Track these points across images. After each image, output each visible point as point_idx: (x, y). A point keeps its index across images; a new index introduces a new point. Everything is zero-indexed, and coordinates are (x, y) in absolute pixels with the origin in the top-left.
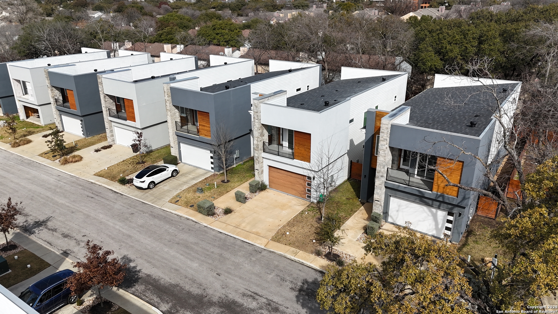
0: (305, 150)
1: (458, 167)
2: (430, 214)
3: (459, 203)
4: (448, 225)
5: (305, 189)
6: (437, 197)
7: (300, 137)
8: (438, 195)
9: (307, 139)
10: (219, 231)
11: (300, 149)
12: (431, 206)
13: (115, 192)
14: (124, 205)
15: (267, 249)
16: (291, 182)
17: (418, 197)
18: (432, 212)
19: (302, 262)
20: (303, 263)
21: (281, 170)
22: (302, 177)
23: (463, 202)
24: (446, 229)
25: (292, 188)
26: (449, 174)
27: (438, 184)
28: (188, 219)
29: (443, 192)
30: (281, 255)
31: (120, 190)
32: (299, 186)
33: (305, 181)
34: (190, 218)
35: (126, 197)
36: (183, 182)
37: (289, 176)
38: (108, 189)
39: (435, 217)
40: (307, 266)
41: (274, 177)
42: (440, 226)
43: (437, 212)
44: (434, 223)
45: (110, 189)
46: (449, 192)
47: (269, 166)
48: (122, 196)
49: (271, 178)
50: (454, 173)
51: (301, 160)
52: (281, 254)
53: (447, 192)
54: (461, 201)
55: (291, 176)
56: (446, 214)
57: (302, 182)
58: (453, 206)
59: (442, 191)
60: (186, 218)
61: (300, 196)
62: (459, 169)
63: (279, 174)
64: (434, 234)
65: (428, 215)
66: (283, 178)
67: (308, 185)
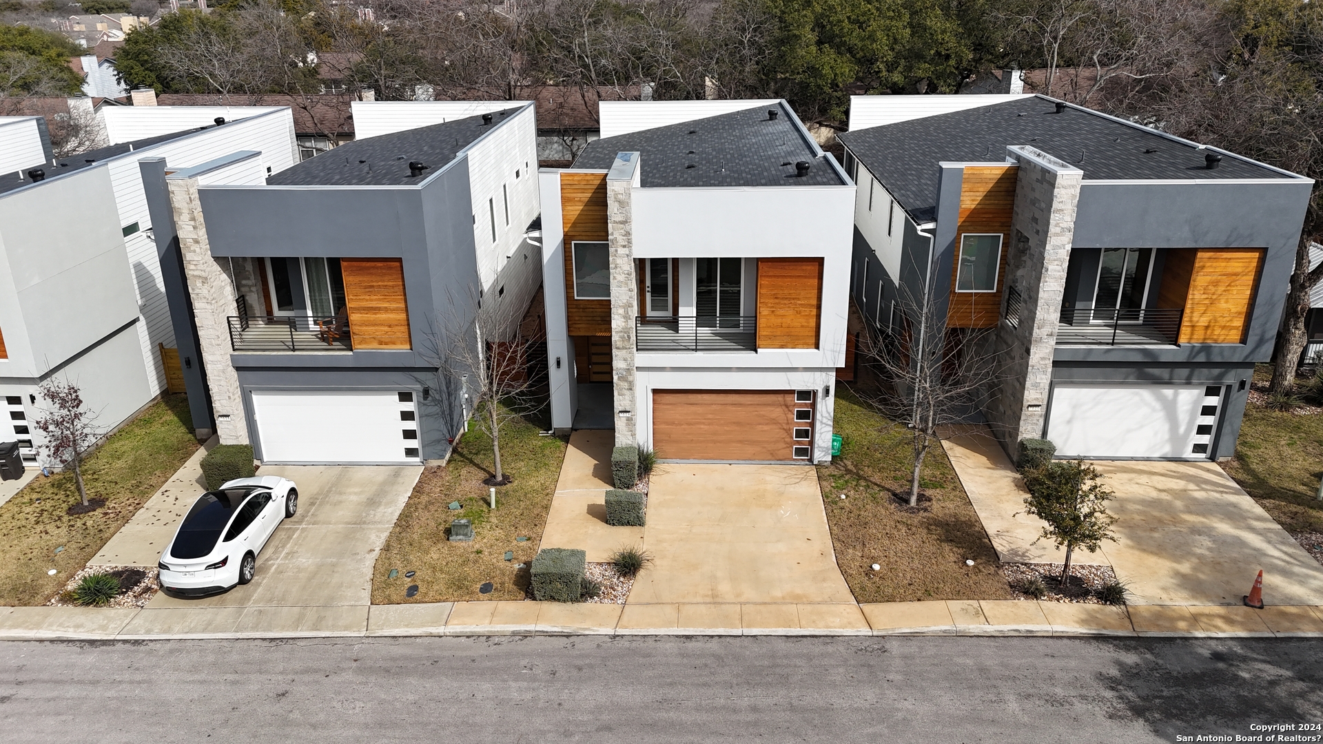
0: (799, 313)
1: (1246, 264)
2: (1157, 405)
3: (1247, 357)
4: (1203, 420)
5: (788, 431)
6: (1194, 354)
7: (778, 277)
8: (1196, 350)
9: (805, 277)
10: (677, 636)
11: (781, 312)
12: (1169, 383)
13: (92, 642)
14: (197, 677)
15: (890, 632)
16: (738, 424)
17: (1134, 370)
18: (1162, 399)
19: (1028, 631)
20: (1032, 631)
21: (699, 396)
22: (780, 398)
23: (1258, 350)
24: (1198, 433)
25: (740, 442)
26: (1223, 289)
27: (1191, 321)
28: (525, 635)
29: (1205, 339)
30: (946, 637)
31: (103, 628)
32: (766, 428)
33: (787, 406)
34: (531, 627)
35: (168, 646)
36: (349, 523)
37: (730, 408)
38: (41, 641)
39: (1170, 409)
40: (1047, 637)
41: (673, 423)
42: (1182, 430)
43: (1176, 395)
44: (1166, 427)
45: (52, 641)
46: (1219, 335)
47: (655, 391)
48: (142, 648)
49: (663, 426)
50: (1237, 283)
51: (782, 347)
52: (945, 631)
53: (1215, 337)
54: (1252, 352)
55: (741, 405)
56: (1199, 394)
57: (777, 413)
58: (1223, 370)
59: (1202, 337)
60: (514, 634)
61: (770, 457)
62: (1250, 269)
63: (693, 408)
64: (1166, 454)
65: (1154, 410)
66: (710, 416)
67: (802, 415)
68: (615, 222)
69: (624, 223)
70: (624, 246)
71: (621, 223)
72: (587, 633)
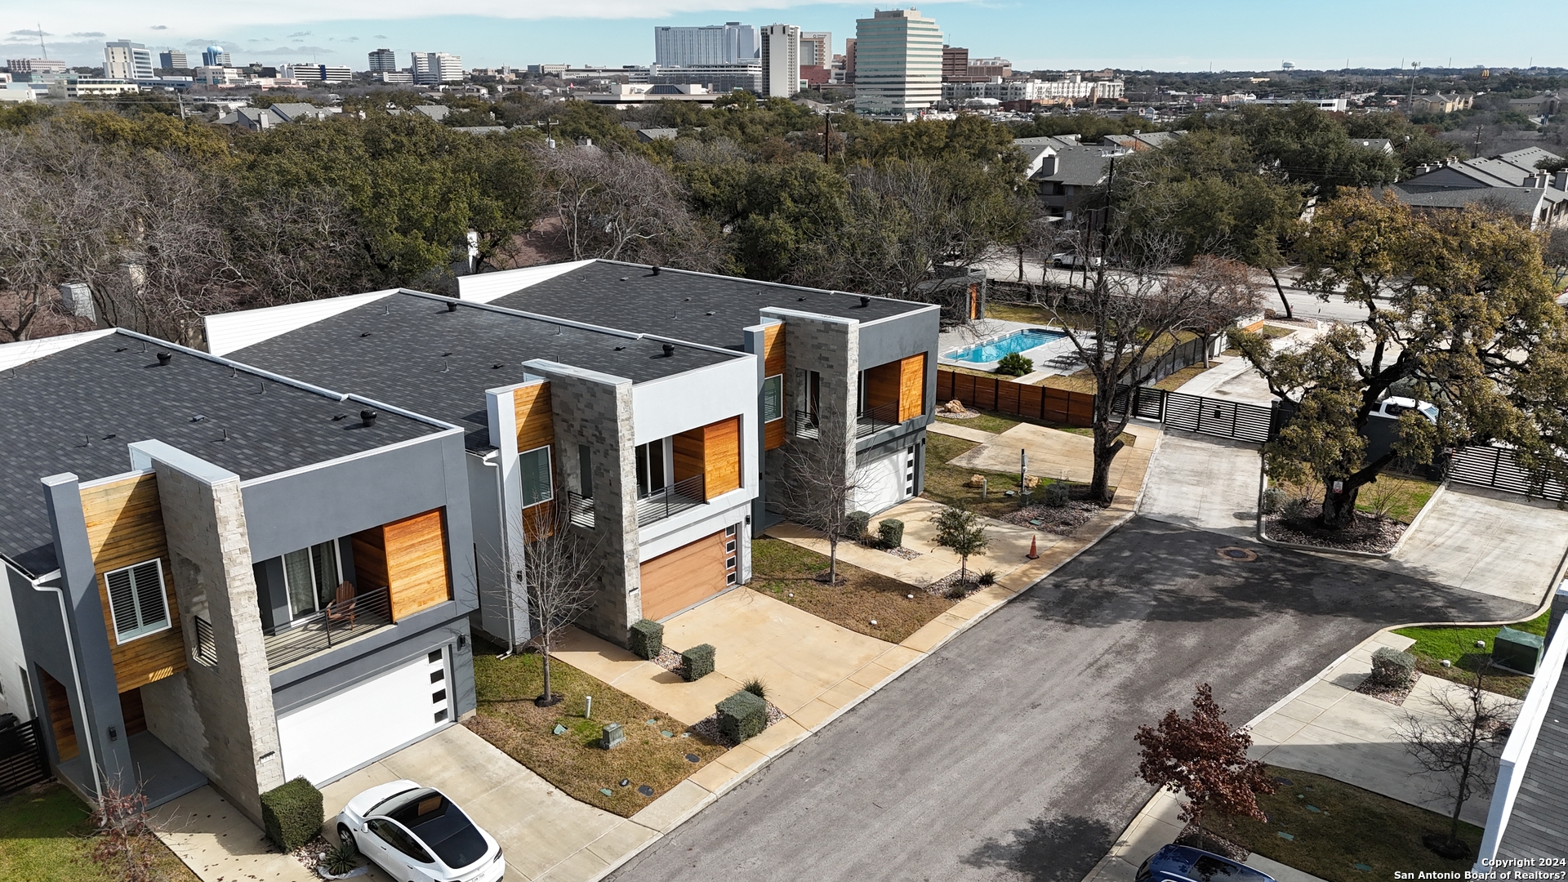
0: (728, 462)
1: (919, 364)
2: (892, 468)
4: (909, 471)
5: (722, 564)
6: (905, 428)
7: (715, 437)
8: (906, 425)
9: (730, 433)
11: (719, 465)
12: (895, 451)
15: (935, 649)
18: (893, 463)
22: (715, 539)
24: (908, 480)
25: (695, 586)
26: (912, 383)
27: (903, 407)
29: (909, 416)
32: (710, 567)
33: (720, 544)
37: (687, 559)
39: (896, 469)
42: (901, 481)
43: (897, 459)
44: (895, 482)
46: (913, 413)
50: (917, 377)
51: (723, 493)
53: (912, 415)
55: (694, 553)
56: (906, 454)
57: (715, 552)
58: (914, 435)
59: (907, 416)
61: (714, 591)
62: (921, 366)
64: (897, 500)
65: (891, 471)
66: (675, 572)
67: (730, 547)
68: (623, 420)
69: (628, 419)
70: (629, 440)
71: (627, 420)
72: (799, 742)
